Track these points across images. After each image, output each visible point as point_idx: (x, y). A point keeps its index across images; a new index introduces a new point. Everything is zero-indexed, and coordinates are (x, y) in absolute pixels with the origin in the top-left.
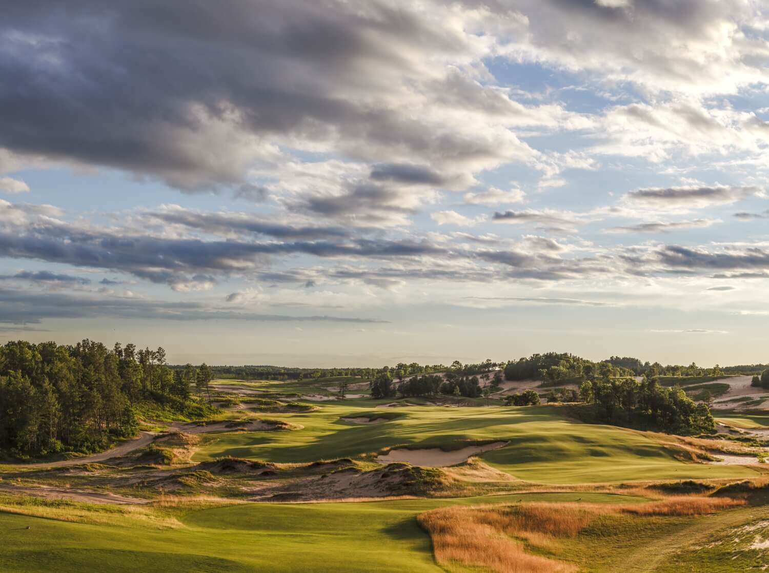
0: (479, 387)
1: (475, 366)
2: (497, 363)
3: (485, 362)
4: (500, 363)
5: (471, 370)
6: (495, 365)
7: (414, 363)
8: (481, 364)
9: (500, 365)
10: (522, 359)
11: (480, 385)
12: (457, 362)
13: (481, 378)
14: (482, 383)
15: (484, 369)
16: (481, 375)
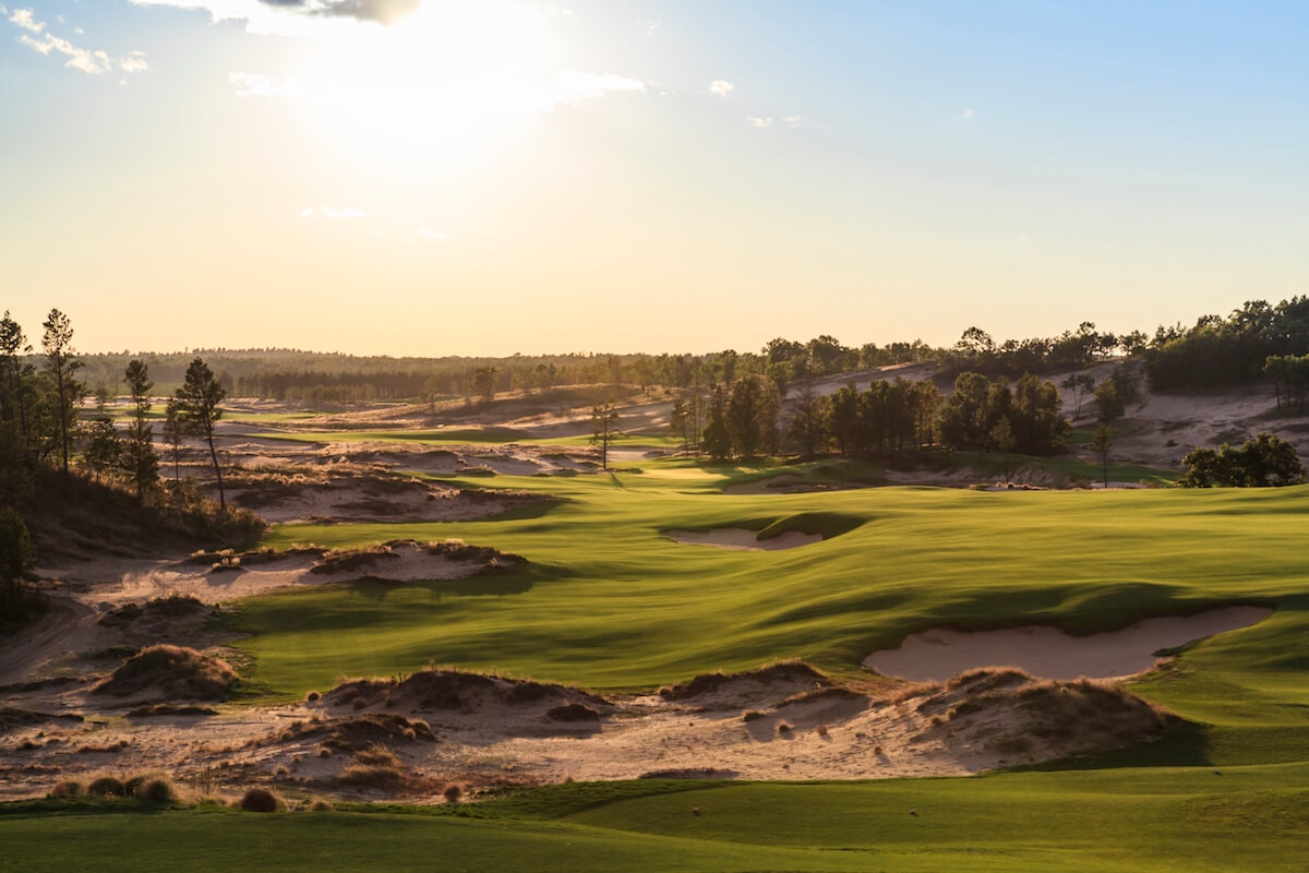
0: (1062, 418)
1: (1039, 346)
2: (1117, 336)
3: (1074, 332)
4: (1127, 333)
5: (1028, 360)
6: (1109, 341)
7: (822, 337)
8: (1060, 336)
9: (1128, 341)
10: (1202, 322)
11: (1064, 409)
12: (975, 332)
13: (1066, 385)
14: (1071, 402)
15: (1076, 353)
16: (1066, 377)
